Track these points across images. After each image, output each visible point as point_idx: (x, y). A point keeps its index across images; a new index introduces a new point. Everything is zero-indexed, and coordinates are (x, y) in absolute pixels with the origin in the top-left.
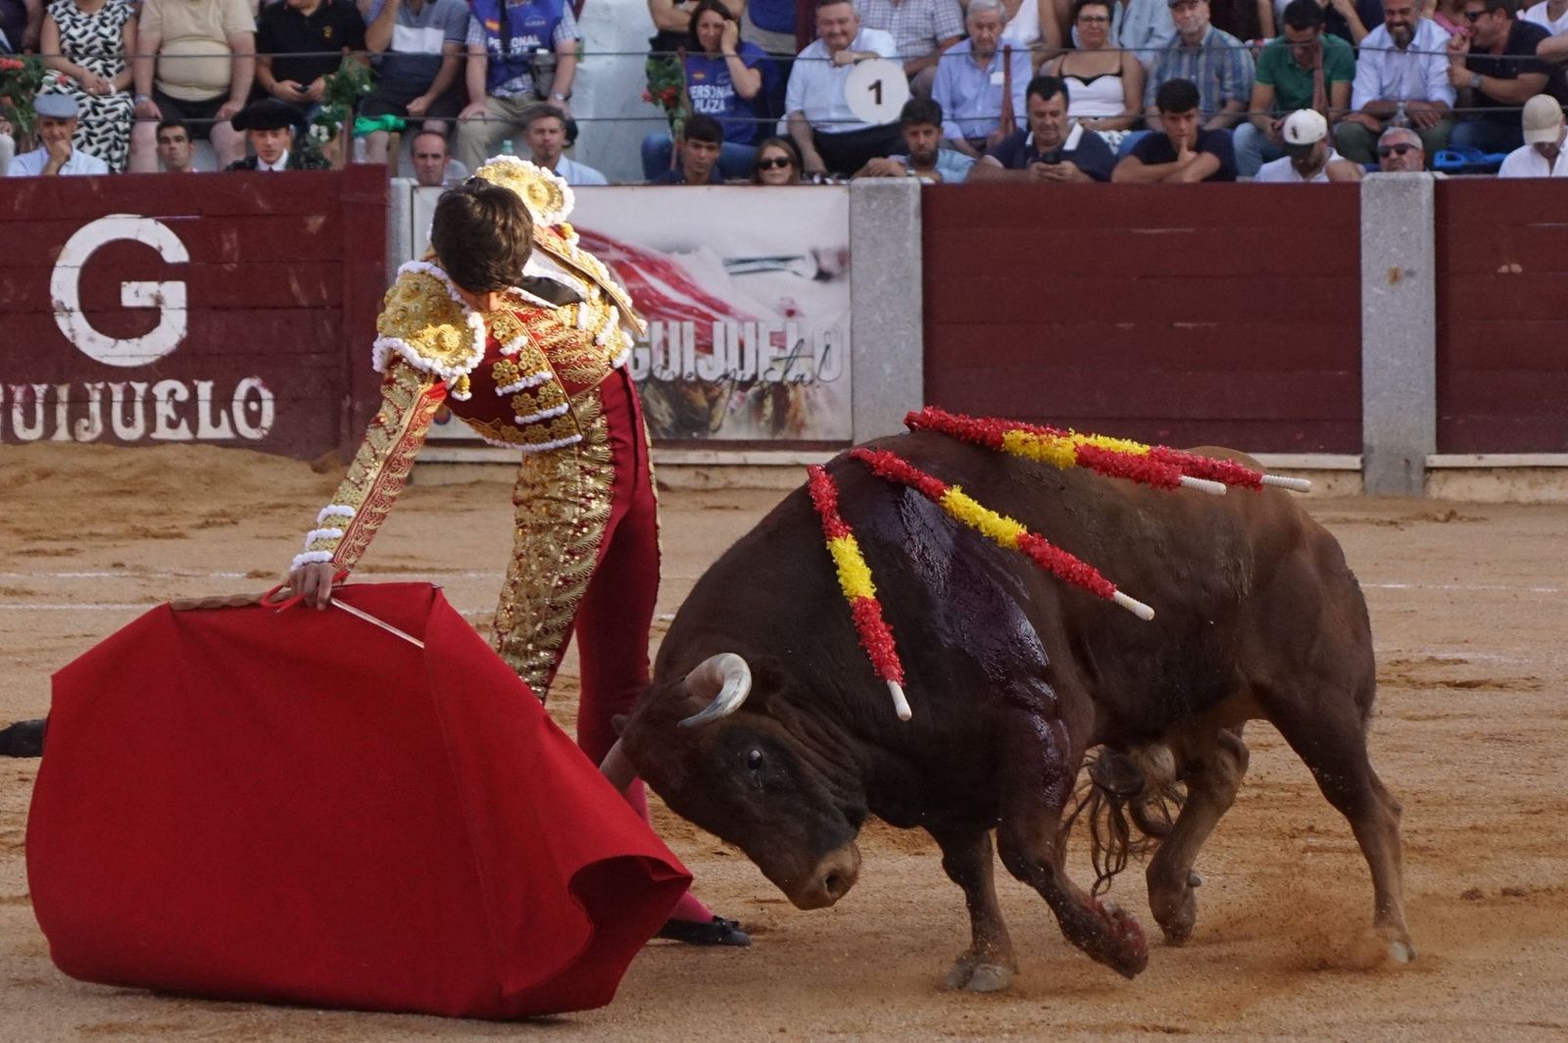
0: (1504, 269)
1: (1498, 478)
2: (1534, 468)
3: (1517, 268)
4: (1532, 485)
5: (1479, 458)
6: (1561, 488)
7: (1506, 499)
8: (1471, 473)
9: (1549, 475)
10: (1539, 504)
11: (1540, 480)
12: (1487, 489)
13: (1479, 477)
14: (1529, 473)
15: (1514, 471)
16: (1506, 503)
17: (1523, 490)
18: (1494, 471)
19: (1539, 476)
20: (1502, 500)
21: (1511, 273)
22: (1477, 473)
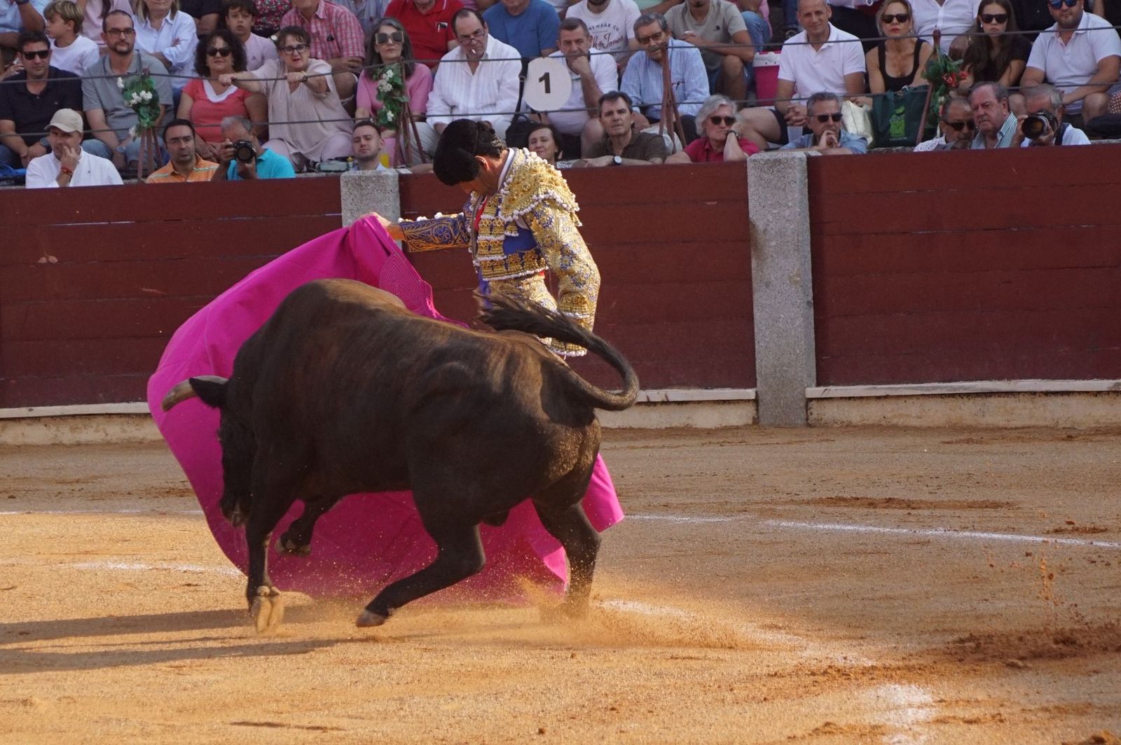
0: (43, 260)
1: (46, 425)
2: (74, 416)
3: (53, 259)
4: (73, 429)
5: (30, 410)
6: (96, 431)
7: (52, 442)
8: (23, 422)
9: (87, 422)
10: (79, 444)
11: (80, 426)
12: (38, 435)
13: (28, 425)
14: (70, 420)
15: (59, 419)
16: (54, 445)
17: (66, 434)
18: (42, 420)
19: (78, 421)
20: (49, 443)
21: (49, 263)
22: (28, 421)
